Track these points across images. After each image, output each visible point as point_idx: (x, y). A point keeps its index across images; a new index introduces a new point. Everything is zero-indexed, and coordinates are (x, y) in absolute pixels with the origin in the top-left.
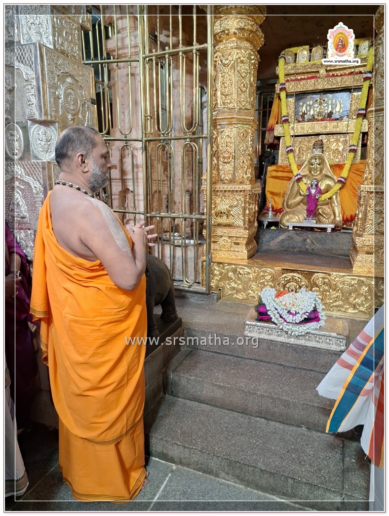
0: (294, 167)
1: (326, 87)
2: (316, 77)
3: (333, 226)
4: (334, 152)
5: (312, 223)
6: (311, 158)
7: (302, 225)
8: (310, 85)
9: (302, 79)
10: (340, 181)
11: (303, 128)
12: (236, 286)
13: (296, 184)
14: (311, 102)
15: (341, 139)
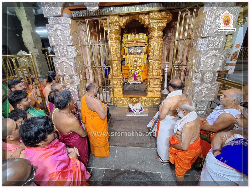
0: (130, 67)
1: (136, 46)
2: (133, 43)
3: (141, 83)
4: (139, 63)
5: (135, 82)
6: (134, 65)
7: (133, 83)
8: (132, 45)
9: (129, 43)
10: (141, 71)
11: (131, 56)
12: (121, 103)
13: (131, 72)
14: (132, 49)
15: (141, 59)
